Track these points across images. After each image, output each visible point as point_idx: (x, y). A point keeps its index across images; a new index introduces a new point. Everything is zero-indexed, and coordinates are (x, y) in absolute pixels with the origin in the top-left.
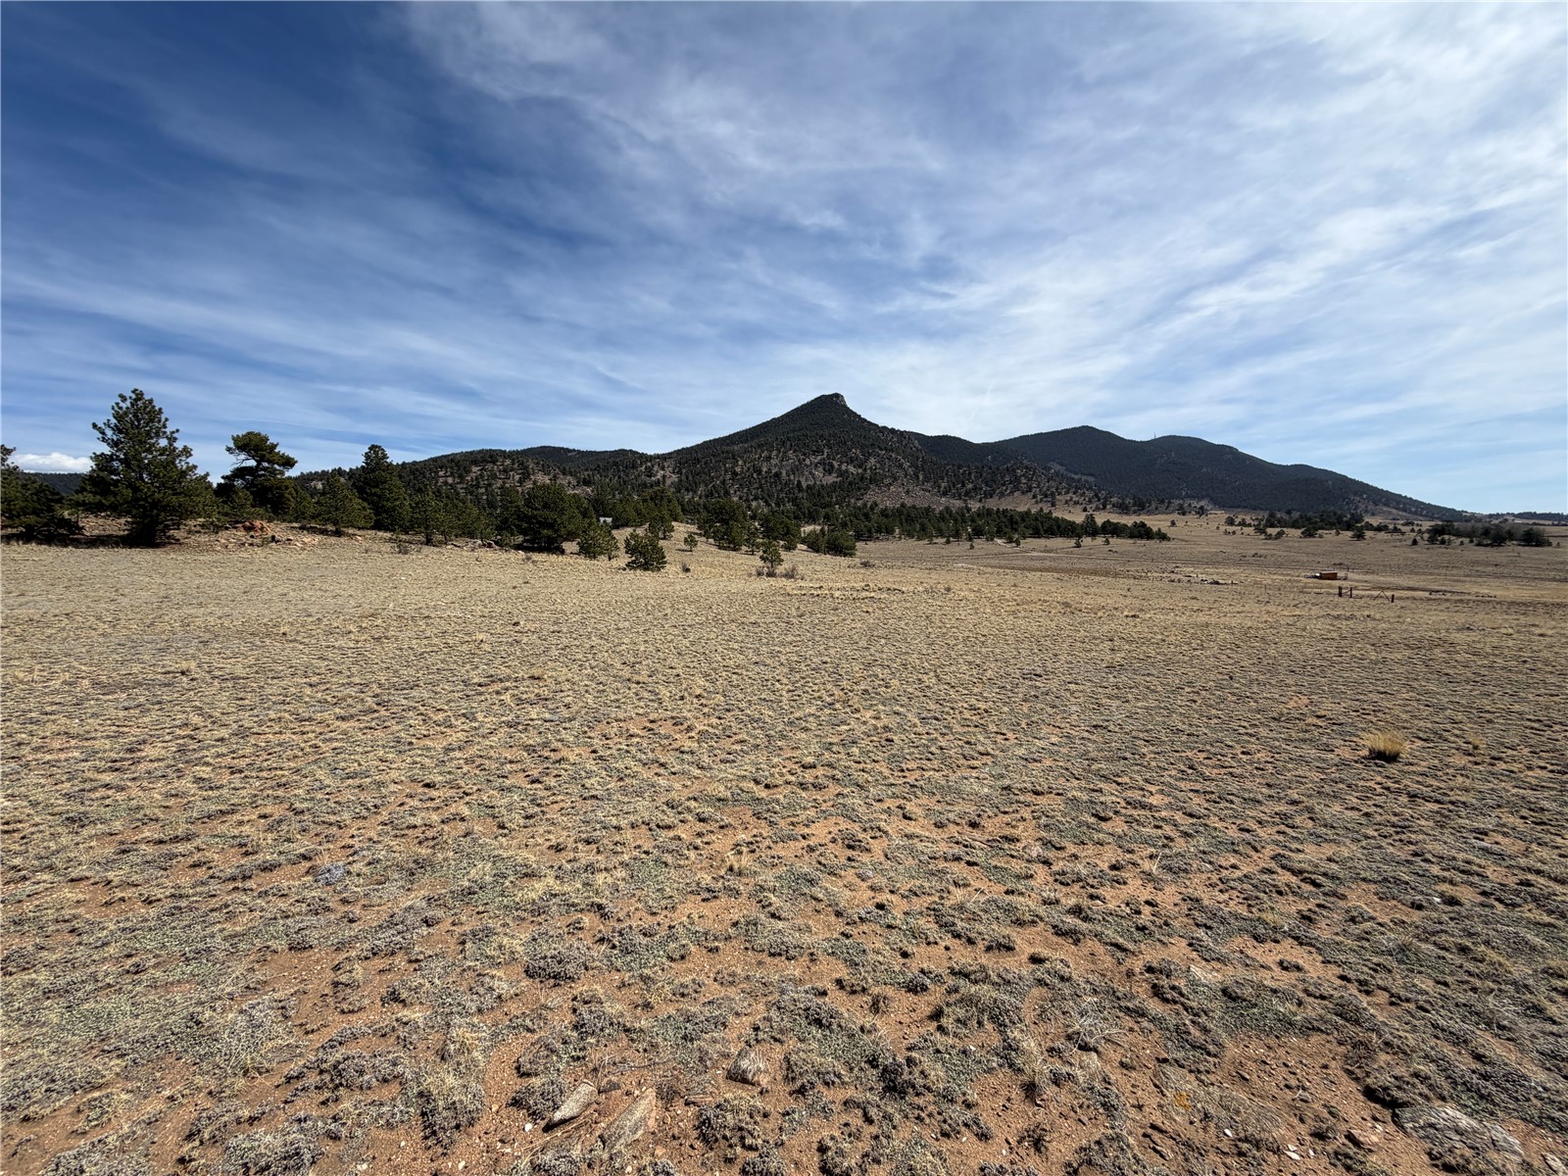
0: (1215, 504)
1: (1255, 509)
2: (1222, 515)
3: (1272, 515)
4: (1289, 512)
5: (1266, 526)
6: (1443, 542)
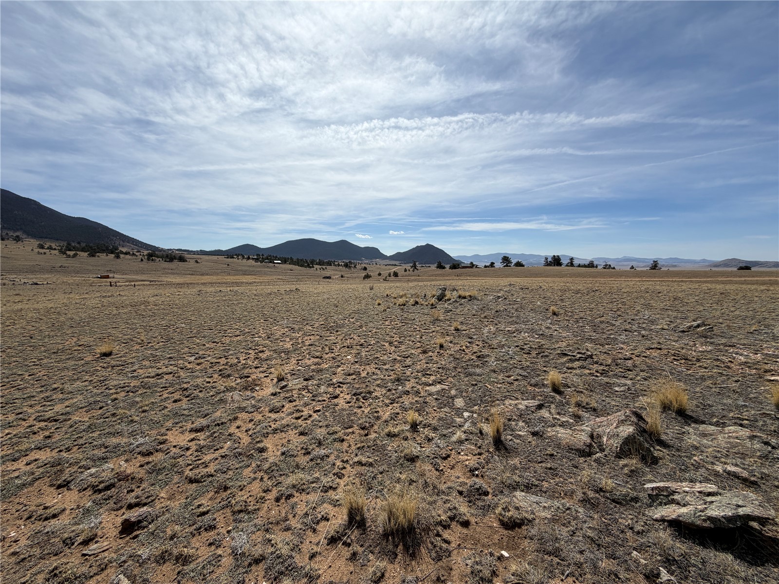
0: (28, 235)
2: (35, 243)
3: (69, 244)
4: (79, 243)
5: (66, 250)
6: (153, 260)
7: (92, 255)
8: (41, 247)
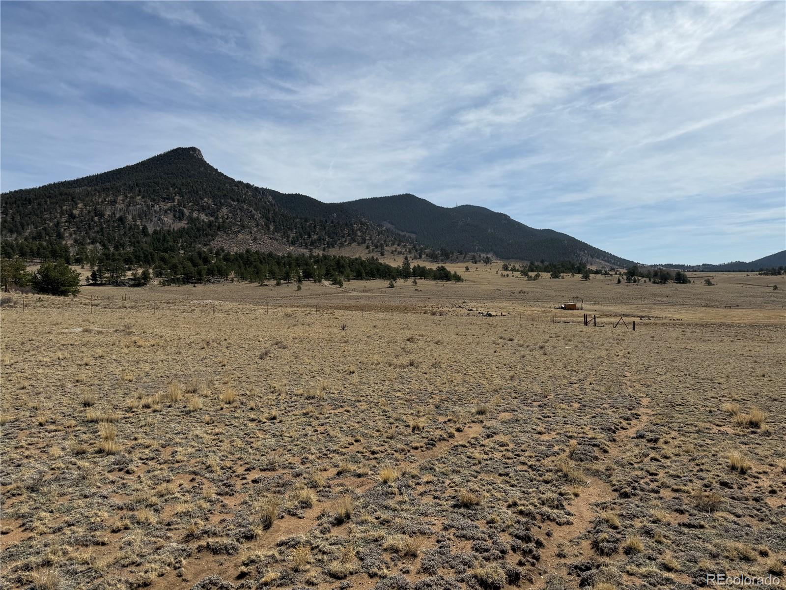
0: (497, 257)
1: (522, 260)
2: (501, 263)
3: (532, 263)
4: (542, 262)
5: (529, 271)
6: (635, 281)
7: (555, 276)
8: (505, 268)
